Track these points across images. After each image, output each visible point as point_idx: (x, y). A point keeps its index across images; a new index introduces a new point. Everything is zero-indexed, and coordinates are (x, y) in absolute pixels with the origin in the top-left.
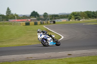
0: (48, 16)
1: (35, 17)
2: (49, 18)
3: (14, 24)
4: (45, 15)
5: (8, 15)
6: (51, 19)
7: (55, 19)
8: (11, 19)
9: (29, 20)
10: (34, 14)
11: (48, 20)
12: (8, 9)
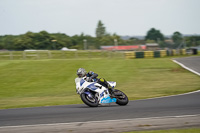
0: (181, 39)
1: (156, 41)
2: (183, 42)
3: (112, 56)
4: (177, 36)
5: (99, 37)
6: (188, 46)
7: (197, 45)
8: (105, 44)
9: (143, 46)
10: (154, 35)
11: (182, 47)
12: (100, 24)
